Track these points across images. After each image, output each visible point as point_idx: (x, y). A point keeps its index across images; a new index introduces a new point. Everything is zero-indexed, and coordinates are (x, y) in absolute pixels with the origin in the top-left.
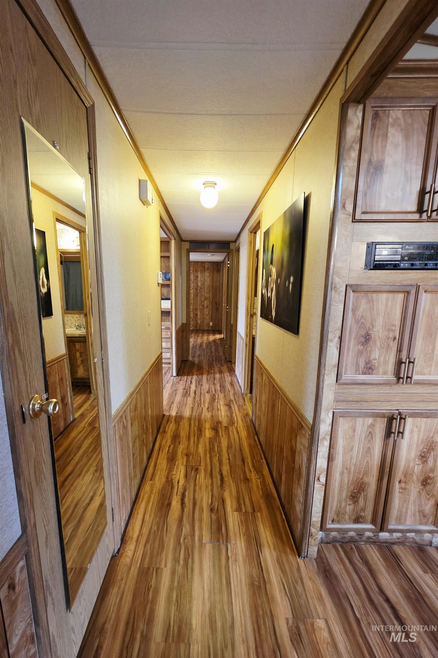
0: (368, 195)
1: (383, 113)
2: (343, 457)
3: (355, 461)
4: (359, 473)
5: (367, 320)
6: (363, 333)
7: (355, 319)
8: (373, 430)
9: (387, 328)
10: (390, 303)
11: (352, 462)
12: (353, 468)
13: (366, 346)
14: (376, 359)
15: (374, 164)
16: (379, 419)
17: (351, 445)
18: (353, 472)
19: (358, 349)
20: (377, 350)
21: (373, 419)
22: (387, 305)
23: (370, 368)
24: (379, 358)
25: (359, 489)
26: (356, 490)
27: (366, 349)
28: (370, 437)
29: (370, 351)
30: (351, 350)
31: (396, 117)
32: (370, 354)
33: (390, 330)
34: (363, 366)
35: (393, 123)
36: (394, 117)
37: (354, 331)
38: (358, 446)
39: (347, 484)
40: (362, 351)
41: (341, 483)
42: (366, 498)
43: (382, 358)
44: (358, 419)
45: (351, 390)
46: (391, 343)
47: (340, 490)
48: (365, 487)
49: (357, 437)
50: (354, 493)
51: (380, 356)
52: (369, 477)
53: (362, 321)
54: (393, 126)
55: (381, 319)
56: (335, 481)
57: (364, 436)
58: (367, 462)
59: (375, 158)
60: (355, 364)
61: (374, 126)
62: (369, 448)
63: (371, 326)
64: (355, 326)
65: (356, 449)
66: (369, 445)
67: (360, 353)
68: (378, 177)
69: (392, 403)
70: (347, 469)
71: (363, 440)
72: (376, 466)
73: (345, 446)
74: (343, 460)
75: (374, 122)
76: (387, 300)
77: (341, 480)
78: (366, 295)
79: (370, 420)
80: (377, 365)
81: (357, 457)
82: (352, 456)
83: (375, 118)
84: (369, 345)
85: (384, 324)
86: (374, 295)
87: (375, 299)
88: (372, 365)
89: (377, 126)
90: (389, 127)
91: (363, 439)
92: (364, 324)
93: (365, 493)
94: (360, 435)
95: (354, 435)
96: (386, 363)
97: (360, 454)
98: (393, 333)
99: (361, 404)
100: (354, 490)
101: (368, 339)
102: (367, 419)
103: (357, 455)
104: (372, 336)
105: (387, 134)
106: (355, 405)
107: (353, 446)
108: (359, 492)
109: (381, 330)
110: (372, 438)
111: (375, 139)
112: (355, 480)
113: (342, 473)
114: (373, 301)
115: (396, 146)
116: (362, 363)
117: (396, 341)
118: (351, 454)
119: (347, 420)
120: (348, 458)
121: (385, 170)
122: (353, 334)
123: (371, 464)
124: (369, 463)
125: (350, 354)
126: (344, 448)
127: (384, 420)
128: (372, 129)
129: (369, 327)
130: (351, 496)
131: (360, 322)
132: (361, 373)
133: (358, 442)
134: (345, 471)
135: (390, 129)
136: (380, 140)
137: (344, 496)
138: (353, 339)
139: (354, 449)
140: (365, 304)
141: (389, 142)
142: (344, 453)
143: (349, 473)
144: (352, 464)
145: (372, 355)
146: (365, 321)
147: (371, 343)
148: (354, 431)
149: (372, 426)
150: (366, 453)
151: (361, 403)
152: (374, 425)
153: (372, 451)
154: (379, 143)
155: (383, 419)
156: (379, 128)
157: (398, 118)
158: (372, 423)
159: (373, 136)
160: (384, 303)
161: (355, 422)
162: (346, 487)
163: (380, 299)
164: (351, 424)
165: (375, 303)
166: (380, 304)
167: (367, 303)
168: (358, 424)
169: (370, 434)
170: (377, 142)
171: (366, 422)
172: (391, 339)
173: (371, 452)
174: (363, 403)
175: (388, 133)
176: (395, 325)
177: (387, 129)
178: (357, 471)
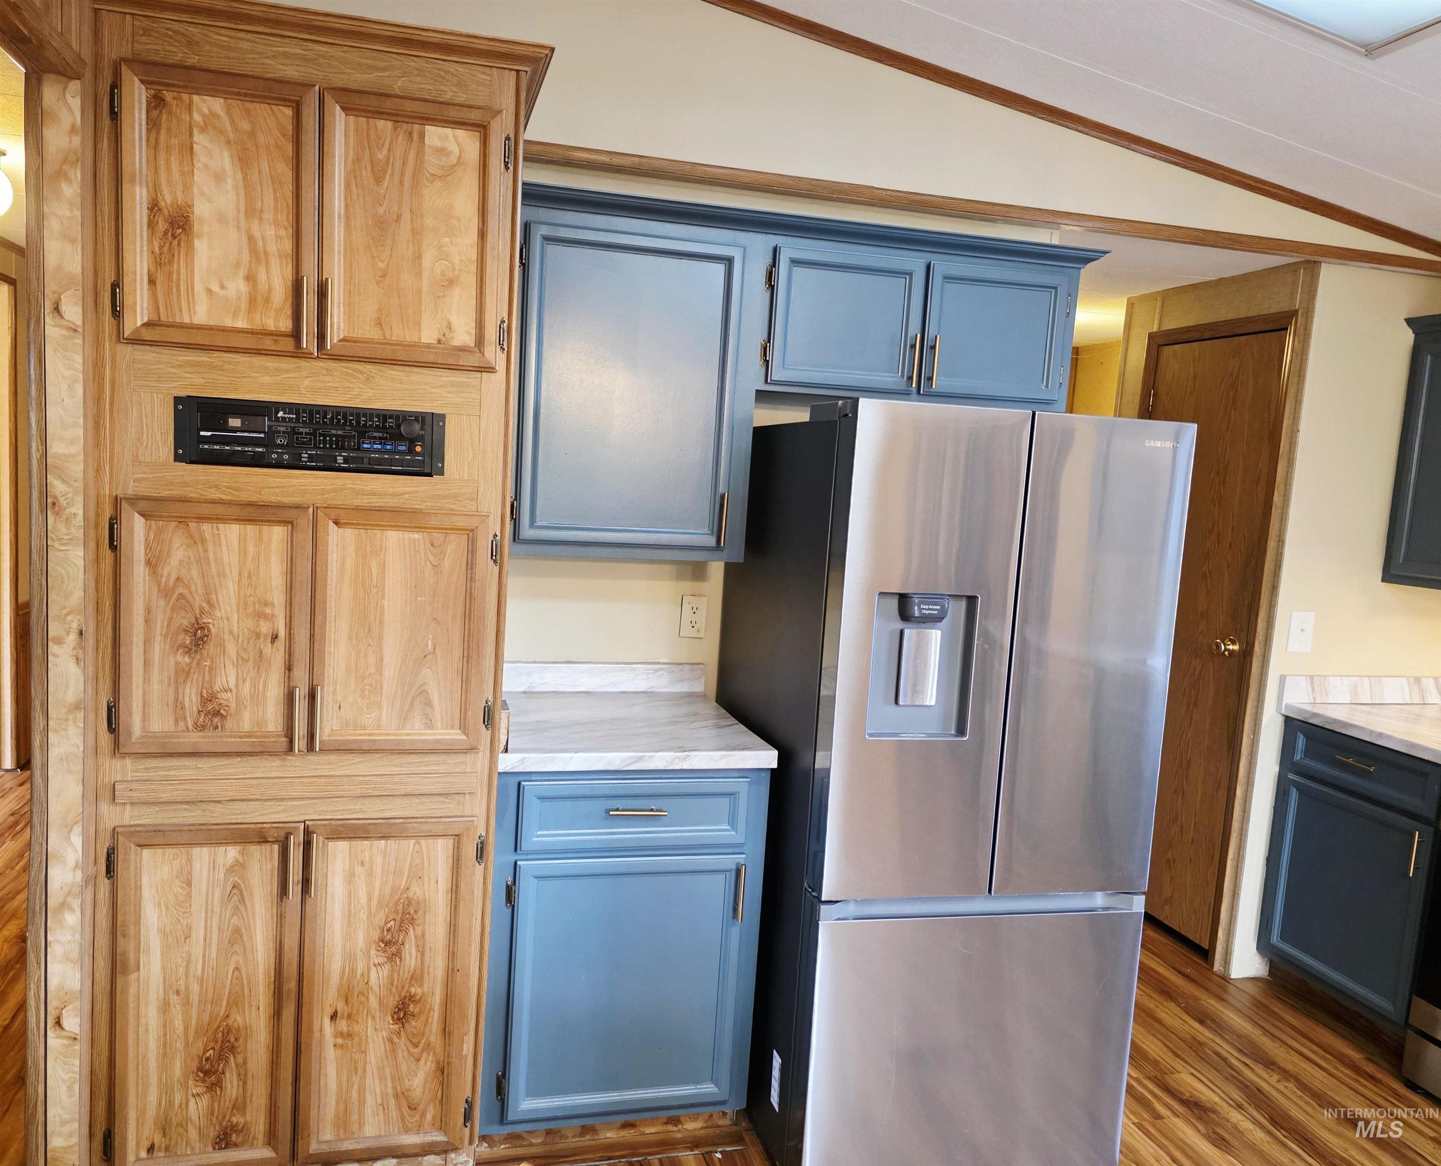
0: (158, 281)
1: (174, 99)
2: (162, 959)
3: (200, 967)
4: (215, 1002)
5: (193, 589)
6: (185, 622)
7: (159, 586)
8: (242, 877)
9: (250, 610)
10: (251, 549)
11: (192, 969)
12: (195, 988)
13: (198, 656)
14: (231, 690)
15: (165, 212)
16: (254, 849)
17: (184, 922)
18: (196, 998)
19: (177, 664)
20: (229, 666)
21: (238, 848)
22: (243, 552)
23: (217, 713)
24: (237, 685)
25: (222, 1048)
26: (211, 1052)
27: (198, 664)
28: (235, 898)
29: (211, 668)
30: (156, 666)
31: (210, 112)
32: (211, 678)
33: (259, 615)
34: (195, 709)
35: (202, 123)
36: (206, 111)
37: (160, 616)
38: (203, 924)
39: (182, 1037)
40: (187, 669)
41: (165, 1035)
42: (242, 1071)
43: (246, 688)
44: (196, 851)
45: (172, 773)
46: (267, 649)
47: (165, 1055)
48: (237, 1039)
49: (198, 902)
50: (207, 1059)
51: (241, 682)
52: (247, 1012)
53: (180, 590)
54: (203, 130)
55: (231, 585)
56: (147, 1031)
57: (217, 894)
58: (237, 969)
59: (168, 199)
60: (171, 703)
61: (153, 125)
62: (237, 931)
63: (205, 605)
64: (162, 603)
65: (198, 934)
66: (235, 920)
67: (182, 675)
68: (179, 244)
69: (290, 803)
70: (178, 993)
71: (217, 909)
72: (261, 977)
73: (167, 930)
74: (164, 969)
75: (155, 113)
76: (243, 540)
77: (165, 1026)
78: (182, 525)
79: (232, 853)
80: (233, 705)
81: (204, 956)
82: (189, 954)
83: (155, 107)
84: (205, 652)
85: (242, 601)
86: (206, 527)
87: (207, 536)
88: (220, 704)
89: (164, 126)
90: (195, 131)
91: (217, 903)
92: (185, 599)
93: (240, 1059)
94: (207, 894)
95: (189, 895)
96: (258, 699)
97: (214, 948)
98: (269, 624)
99: (204, 811)
100: (205, 1051)
101: (201, 639)
102: (222, 849)
103: (205, 951)
104: (213, 630)
105: (192, 148)
106: (186, 814)
107: (189, 928)
108: (221, 1057)
109: (236, 616)
110: (242, 900)
111: (162, 157)
112: (206, 1021)
113: (165, 1007)
114: (203, 541)
115: (219, 178)
116: (191, 698)
117: (281, 644)
118: (186, 949)
119: (164, 854)
120: (179, 960)
121: (196, 227)
122: (159, 625)
123: (247, 974)
124: (243, 970)
125: (155, 677)
126: (162, 931)
127: (272, 851)
128: (149, 131)
129: (201, 608)
130: (200, 1069)
131: (173, 593)
132: (190, 727)
133: (203, 915)
134: (174, 999)
135: (197, 137)
136: (174, 159)
137: (178, 1073)
138: (158, 638)
139: (194, 934)
140: (184, 547)
141: (198, 165)
142: (166, 949)
143: (187, 1003)
144: (191, 979)
145: (218, 680)
146: (186, 592)
147: (211, 648)
148: (189, 884)
149: (238, 867)
150: (231, 943)
151: (203, 806)
152: (243, 866)
153: (245, 938)
154: (175, 167)
155: (267, 847)
156: (169, 130)
157: (214, 115)
158: (237, 861)
159: (154, 146)
160: (236, 547)
161: (190, 860)
162: (180, 1045)
163: (223, 538)
164: (176, 864)
165: (211, 548)
166: (224, 549)
167: (188, 545)
168: (197, 866)
169: (235, 891)
170: (168, 162)
171: (220, 860)
172: (266, 639)
173: (243, 941)
174: (211, 807)
175: (195, 145)
176: (273, 605)
177: (191, 135)
178: (210, 995)
